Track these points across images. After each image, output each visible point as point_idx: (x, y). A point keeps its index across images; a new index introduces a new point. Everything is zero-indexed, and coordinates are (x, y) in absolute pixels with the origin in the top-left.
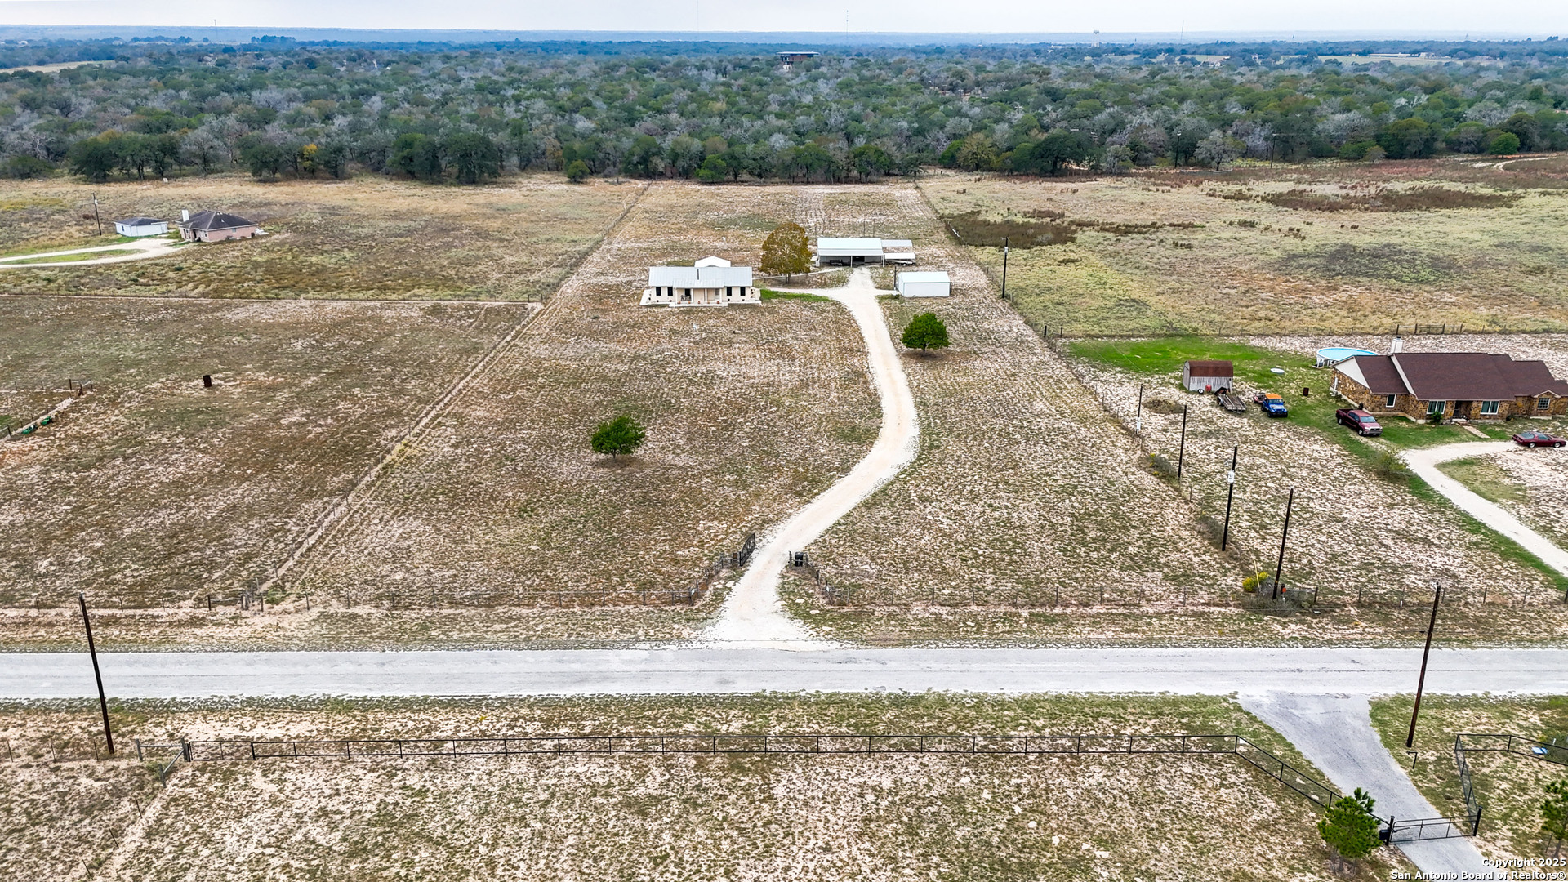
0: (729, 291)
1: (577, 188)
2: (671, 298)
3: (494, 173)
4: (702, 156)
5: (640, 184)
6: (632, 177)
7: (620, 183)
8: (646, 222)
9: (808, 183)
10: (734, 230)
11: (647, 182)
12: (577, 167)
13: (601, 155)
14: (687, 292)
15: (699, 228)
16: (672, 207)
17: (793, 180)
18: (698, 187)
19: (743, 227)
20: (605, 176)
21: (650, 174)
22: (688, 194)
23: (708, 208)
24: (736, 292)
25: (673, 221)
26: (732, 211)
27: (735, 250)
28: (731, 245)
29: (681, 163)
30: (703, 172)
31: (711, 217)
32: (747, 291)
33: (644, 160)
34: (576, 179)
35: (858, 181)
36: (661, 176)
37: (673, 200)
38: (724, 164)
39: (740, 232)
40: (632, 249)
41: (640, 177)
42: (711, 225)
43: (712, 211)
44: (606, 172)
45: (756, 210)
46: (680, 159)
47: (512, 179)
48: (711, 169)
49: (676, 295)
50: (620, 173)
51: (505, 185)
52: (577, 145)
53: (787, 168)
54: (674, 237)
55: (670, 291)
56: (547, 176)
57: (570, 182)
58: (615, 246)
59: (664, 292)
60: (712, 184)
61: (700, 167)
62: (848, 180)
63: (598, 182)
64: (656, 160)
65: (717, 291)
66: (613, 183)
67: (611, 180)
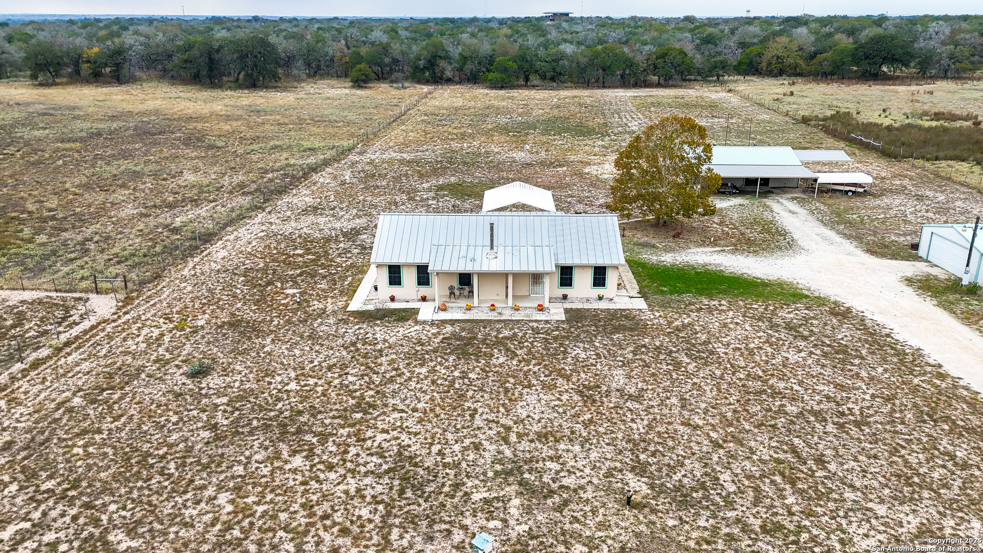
0: (566, 275)
1: (359, 92)
2: (424, 291)
3: (275, 77)
4: (491, 59)
5: (426, 89)
6: (419, 82)
7: (405, 88)
8: (422, 126)
9: (604, 87)
10: (534, 136)
11: (431, 88)
12: (360, 70)
13: (387, 60)
14: (465, 279)
15: (488, 133)
16: (456, 109)
17: (587, 84)
18: (486, 91)
19: (546, 132)
20: (392, 82)
21: (437, 79)
22: (476, 97)
23: (498, 111)
24: (583, 282)
25: (456, 124)
26: (528, 114)
27: (542, 164)
28: (535, 157)
29: (469, 67)
30: (491, 76)
31: (503, 120)
32: (611, 278)
33: (432, 63)
34: (360, 82)
35: (658, 85)
36: (449, 81)
37: (459, 102)
38: (515, 66)
39: (544, 139)
40: (390, 162)
41: (427, 82)
42: (504, 130)
43: (504, 113)
44: (393, 77)
45: (556, 112)
46: (469, 62)
47: (296, 84)
48: (501, 72)
49: (437, 289)
50: (406, 79)
51: (285, 89)
52: (364, 50)
53: (583, 70)
54: (455, 145)
55: (423, 275)
56: (334, 82)
57: (353, 87)
58: (369, 156)
59: (409, 277)
60: (502, 88)
61: (489, 71)
62: (647, 85)
63: (384, 87)
64: (442, 64)
65: (536, 278)
66: (397, 88)
67: (395, 85)
